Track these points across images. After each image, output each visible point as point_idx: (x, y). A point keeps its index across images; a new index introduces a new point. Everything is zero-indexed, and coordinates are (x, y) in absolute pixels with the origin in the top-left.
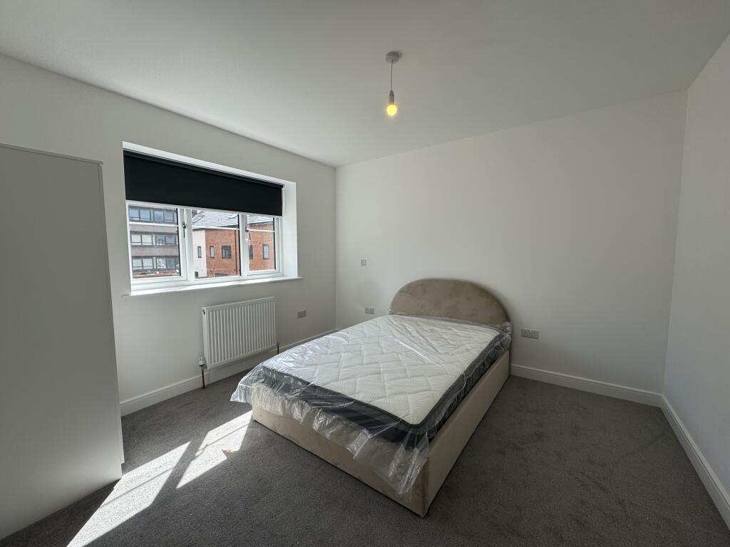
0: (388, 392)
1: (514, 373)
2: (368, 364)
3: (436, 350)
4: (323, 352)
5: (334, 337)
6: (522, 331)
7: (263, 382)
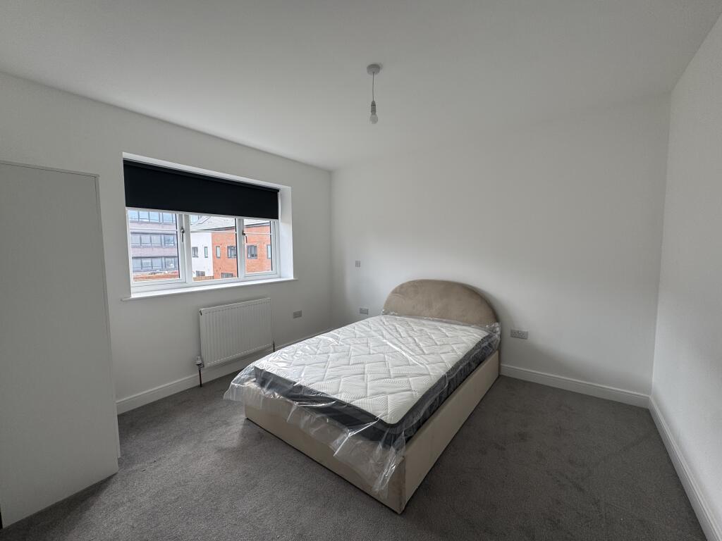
0: (369, 392)
1: (504, 373)
2: (353, 364)
3: (422, 350)
4: (312, 352)
5: (325, 338)
6: (512, 331)
7: (255, 381)
